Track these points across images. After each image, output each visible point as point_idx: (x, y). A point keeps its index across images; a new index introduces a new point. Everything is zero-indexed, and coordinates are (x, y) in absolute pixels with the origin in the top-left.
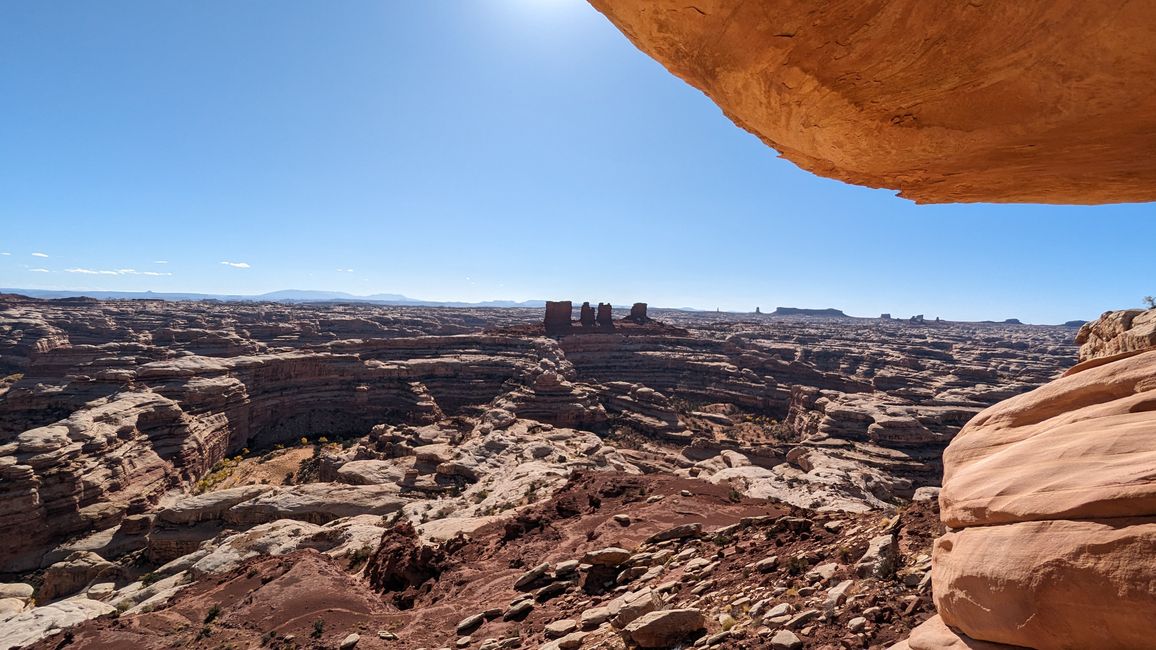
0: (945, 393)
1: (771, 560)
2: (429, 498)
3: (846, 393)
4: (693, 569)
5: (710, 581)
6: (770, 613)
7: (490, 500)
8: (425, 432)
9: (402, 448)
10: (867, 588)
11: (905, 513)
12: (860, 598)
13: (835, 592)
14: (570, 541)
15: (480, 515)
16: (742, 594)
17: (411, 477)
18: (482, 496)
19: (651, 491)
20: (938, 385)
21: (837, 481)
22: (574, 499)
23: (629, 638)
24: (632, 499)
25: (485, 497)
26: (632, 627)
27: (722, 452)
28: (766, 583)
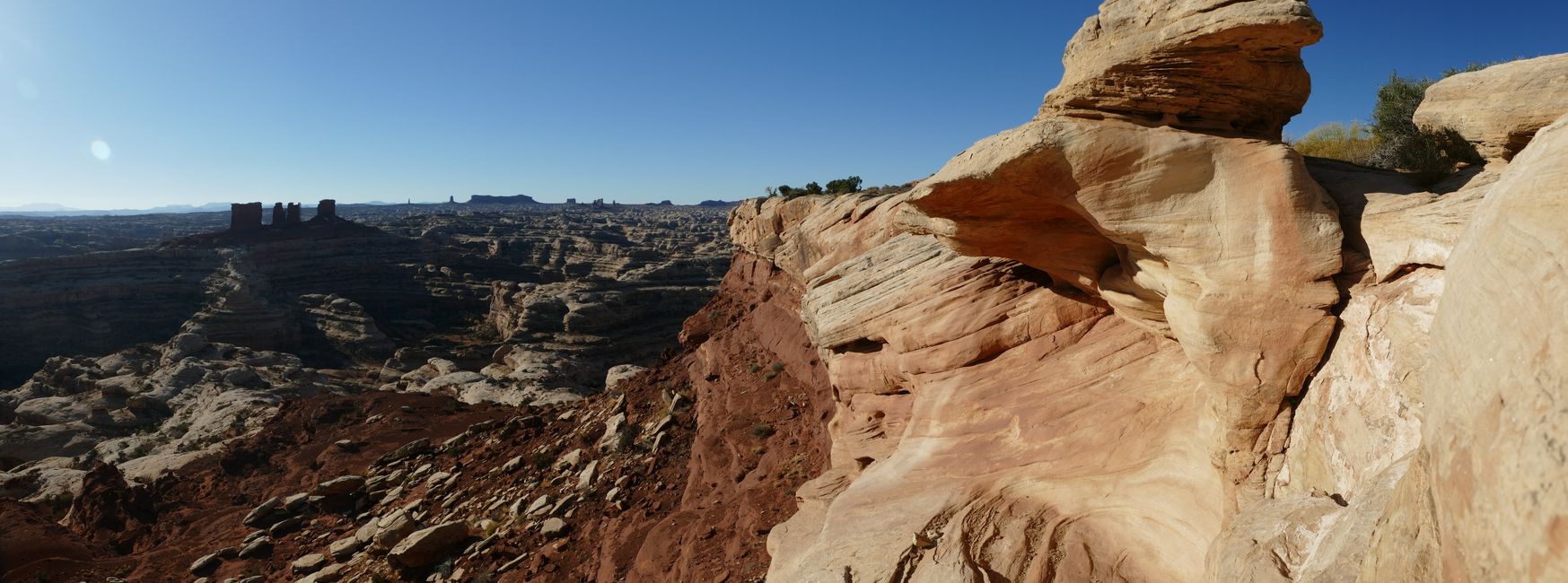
0: (625, 275)
1: (516, 460)
2: (123, 435)
3: (541, 284)
4: (435, 484)
5: (459, 493)
6: (533, 507)
7: (193, 434)
8: (106, 363)
9: (82, 383)
10: (612, 463)
11: (627, 390)
12: (608, 472)
13: (586, 475)
14: (293, 474)
15: (184, 451)
16: (495, 498)
17: (99, 412)
18: (183, 429)
19: (368, 411)
20: (619, 267)
21: (543, 373)
22: (290, 428)
23: (396, 562)
24: (350, 423)
25: (187, 431)
26: (398, 550)
27: (429, 361)
28: (517, 482)
